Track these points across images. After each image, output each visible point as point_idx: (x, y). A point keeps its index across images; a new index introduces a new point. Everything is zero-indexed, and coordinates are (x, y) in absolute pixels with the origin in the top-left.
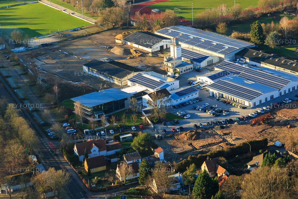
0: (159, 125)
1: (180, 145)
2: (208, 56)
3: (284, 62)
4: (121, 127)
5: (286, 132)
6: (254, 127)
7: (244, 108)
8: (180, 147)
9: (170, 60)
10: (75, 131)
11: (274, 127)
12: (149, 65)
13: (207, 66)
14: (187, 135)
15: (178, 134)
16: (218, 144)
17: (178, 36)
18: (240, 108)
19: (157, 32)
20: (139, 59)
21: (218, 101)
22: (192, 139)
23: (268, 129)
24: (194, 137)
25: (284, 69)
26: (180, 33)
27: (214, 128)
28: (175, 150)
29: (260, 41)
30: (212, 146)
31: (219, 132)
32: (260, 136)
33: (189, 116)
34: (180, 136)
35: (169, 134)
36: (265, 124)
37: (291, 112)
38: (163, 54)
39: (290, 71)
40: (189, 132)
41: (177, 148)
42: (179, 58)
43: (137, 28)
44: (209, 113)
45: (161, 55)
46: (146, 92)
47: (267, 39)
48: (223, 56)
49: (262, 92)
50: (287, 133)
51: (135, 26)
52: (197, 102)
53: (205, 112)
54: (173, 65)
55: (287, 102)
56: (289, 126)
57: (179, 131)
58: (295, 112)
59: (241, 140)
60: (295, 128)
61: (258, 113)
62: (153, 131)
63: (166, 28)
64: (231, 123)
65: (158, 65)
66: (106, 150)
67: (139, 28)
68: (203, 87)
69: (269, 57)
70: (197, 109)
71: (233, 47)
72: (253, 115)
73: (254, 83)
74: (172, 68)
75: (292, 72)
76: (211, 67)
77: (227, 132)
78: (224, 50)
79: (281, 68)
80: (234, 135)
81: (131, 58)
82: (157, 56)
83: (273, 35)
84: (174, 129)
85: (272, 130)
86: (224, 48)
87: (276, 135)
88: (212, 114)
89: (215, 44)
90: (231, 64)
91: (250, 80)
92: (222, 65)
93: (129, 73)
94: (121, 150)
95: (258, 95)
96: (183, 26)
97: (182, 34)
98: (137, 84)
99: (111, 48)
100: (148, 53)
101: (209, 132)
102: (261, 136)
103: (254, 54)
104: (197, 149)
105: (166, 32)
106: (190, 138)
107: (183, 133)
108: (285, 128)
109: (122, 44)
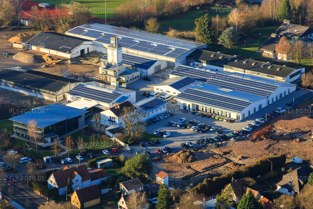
0: (135, 147)
1: (176, 169)
2: (155, 60)
3: (255, 64)
4: (88, 151)
5: (298, 147)
6: (256, 143)
7: (232, 121)
8: (178, 171)
9: (109, 66)
10: (30, 159)
11: (280, 141)
12: (76, 74)
13: (155, 73)
14: (181, 156)
15: (167, 156)
16: (223, 165)
17: (100, 36)
18: (227, 121)
19: (68, 32)
20: (58, 67)
21: (194, 115)
22: (188, 160)
23: (275, 145)
24: (190, 158)
25: (257, 74)
26: (102, 33)
27: (207, 147)
28: (173, 174)
29: (210, 40)
30: (216, 167)
31: (216, 151)
32: (269, 153)
33: (168, 134)
34: (170, 158)
35: (154, 157)
36: (267, 139)
37: (291, 123)
38: (87, 60)
39: (266, 74)
40: (182, 153)
41: (175, 172)
42: (120, 64)
43: (32, 28)
44: (192, 130)
45: (86, 62)
46: (99, 107)
47: (222, 37)
48: (173, 60)
49: (249, 101)
50: (300, 148)
51: (27, 26)
52: (168, 117)
53: (186, 128)
54: (115, 73)
55: (281, 112)
56: (298, 140)
57: (166, 153)
58: (296, 123)
59: (248, 159)
60: (306, 141)
61: (252, 126)
62: (132, 155)
63: (78, 27)
64: (226, 139)
65: (88, 74)
66: (90, 180)
67: (36, 29)
68: (167, 98)
69: (233, 59)
70: (173, 125)
71: (182, 48)
72: (248, 129)
73: (232, 90)
74: (115, 76)
75: (269, 76)
76: (161, 75)
77: (226, 150)
78: (172, 52)
79: (254, 72)
80: (237, 153)
81: (47, 67)
82: (81, 63)
83: (230, 32)
84: (159, 151)
85: (280, 146)
86: (169, 49)
87: (287, 151)
88: (196, 130)
89: (155, 45)
90: (189, 69)
91: (224, 88)
92: (178, 71)
93: (65, 85)
94: (108, 178)
95: (247, 104)
96: (99, 24)
97: (105, 34)
98: (83, 98)
99: (11, 54)
100: (67, 60)
101: (204, 151)
102: (271, 153)
103: (212, 56)
104: (200, 172)
105: (80, 32)
106: (185, 160)
107: (173, 155)
108: (293, 142)
109: (24, 49)
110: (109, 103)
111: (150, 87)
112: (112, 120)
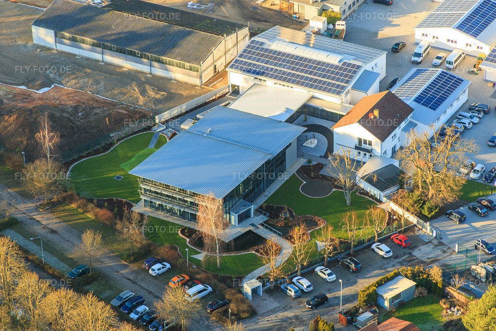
93: (215, 44)
98: (270, 83)
110: (339, 93)
111: (399, 25)
112: (364, 146)
